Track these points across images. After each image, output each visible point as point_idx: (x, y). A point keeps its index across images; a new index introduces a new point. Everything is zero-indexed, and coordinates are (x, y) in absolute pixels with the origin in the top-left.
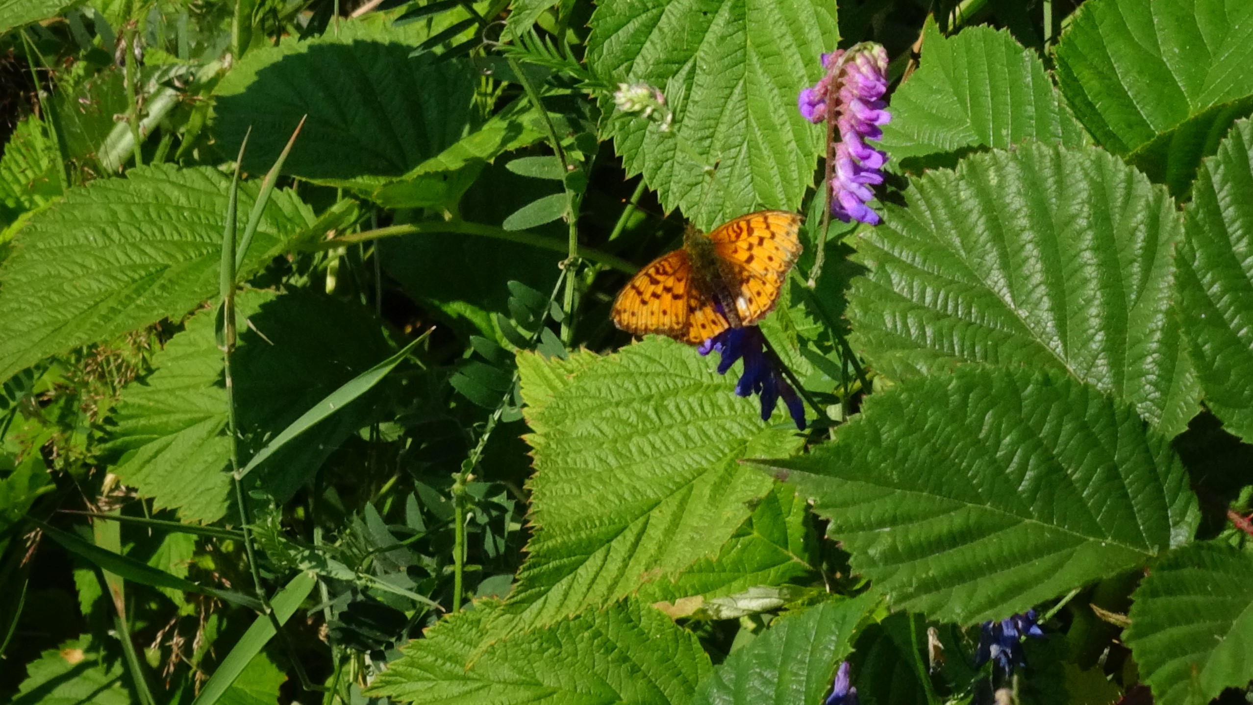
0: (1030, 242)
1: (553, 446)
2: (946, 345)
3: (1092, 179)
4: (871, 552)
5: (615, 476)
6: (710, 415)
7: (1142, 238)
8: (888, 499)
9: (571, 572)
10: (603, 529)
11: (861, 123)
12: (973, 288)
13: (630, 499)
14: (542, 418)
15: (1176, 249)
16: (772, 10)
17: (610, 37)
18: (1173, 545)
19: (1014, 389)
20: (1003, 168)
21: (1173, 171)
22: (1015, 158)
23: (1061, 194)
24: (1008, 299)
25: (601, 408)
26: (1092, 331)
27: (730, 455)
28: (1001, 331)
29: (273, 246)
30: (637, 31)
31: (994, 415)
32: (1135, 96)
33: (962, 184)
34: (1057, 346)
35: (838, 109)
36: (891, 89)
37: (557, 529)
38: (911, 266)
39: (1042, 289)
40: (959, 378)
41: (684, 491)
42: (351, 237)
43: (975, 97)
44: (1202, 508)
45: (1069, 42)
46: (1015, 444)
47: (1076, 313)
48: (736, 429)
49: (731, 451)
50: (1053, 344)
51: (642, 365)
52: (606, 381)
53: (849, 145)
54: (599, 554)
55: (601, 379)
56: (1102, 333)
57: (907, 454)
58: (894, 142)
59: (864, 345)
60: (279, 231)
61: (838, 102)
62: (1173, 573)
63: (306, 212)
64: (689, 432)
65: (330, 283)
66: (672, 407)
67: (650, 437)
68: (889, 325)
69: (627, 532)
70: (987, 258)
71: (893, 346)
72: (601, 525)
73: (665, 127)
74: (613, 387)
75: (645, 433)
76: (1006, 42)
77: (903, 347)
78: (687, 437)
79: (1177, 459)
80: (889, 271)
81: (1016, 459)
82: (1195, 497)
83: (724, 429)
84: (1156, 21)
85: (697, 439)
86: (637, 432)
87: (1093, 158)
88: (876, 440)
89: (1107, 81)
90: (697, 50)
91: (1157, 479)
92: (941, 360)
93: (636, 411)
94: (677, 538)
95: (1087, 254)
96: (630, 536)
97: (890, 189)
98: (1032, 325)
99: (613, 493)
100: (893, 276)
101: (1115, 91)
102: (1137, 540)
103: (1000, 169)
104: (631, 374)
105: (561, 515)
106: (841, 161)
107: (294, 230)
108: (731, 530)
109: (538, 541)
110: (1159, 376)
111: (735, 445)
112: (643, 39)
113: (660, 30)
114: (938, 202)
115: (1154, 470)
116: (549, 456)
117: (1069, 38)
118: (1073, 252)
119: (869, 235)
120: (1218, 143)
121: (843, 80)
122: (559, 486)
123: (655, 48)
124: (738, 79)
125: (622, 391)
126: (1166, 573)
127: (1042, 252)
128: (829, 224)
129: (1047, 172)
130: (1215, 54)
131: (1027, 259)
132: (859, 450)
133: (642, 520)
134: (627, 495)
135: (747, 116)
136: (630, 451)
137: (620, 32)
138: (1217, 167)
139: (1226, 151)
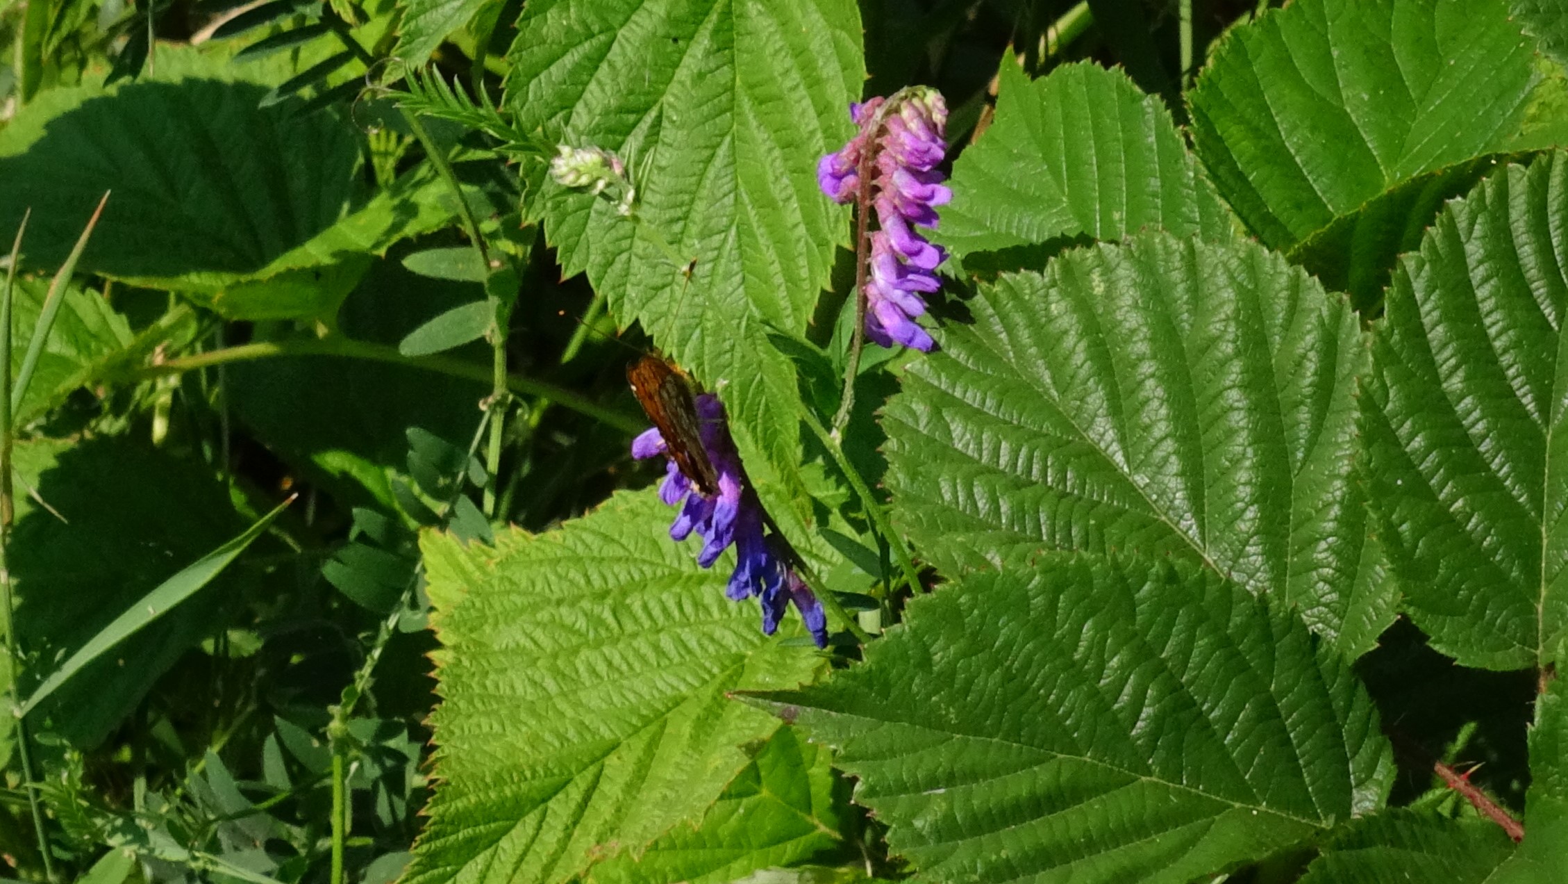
0: (1153, 375)
1: (466, 663)
2: (1029, 525)
3: (1240, 285)
4: (918, 823)
5: (554, 706)
6: (692, 619)
7: (1312, 370)
8: (942, 748)
9: (490, 846)
10: (536, 783)
11: (907, 202)
12: (1069, 442)
13: (575, 741)
14: (453, 624)
15: (1361, 386)
16: (771, 34)
17: (537, 75)
18: (1356, 813)
19: (1124, 586)
20: (1113, 271)
21: (1357, 273)
22: (1130, 255)
23: (1196, 308)
24: (1119, 458)
25: (535, 608)
26: (1240, 505)
27: (721, 677)
28: (1109, 505)
29: (71, 373)
30: (578, 66)
31: (1096, 624)
32: (1306, 164)
33: (1053, 292)
34: (1190, 528)
35: (874, 182)
36: (953, 153)
37: (470, 784)
38: (978, 412)
39: (1169, 445)
40: (1044, 572)
41: (653, 728)
42: (186, 361)
43: (1075, 165)
44: (1396, 761)
45: (1211, 85)
46: (1125, 668)
47: (1216, 480)
48: (729, 639)
49: (723, 671)
50: (1184, 524)
51: (595, 547)
52: (543, 570)
53: (891, 235)
54: (531, 820)
55: (535, 567)
56: (1254, 508)
57: (969, 682)
58: (957, 231)
59: (909, 525)
60: (79, 352)
61: (876, 173)
62: (1354, 853)
63: (119, 325)
64: (662, 644)
65: (159, 428)
66: (637, 607)
67: (606, 650)
68: (948, 496)
69: (570, 788)
70: (1089, 400)
71: (951, 527)
72: (533, 777)
73: (624, 209)
74: (552, 578)
75: (598, 644)
76: (1120, 87)
77: (968, 528)
78: (657, 648)
79: (1362, 691)
80: (948, 419)
81: (1128, 689)
82: (1389, 743)
83: (712, 639)
84: (1335, 53)
85: (673, 653)
86: (587, 642)
87: (1242, 255)
88: (925, 662)
89: (1264, 142)
90: (663, 93)
91: (1332, 718)
92: (1021, 547)
93: (586, 615)
94: (643, 796)
95: (1234, 394)
96: (575, 793)
97: (950, 297)
98: (1154, 497)
99: (551, 731)
100: (952, 427)
101: (1277, 156)
102: (1303, 805)
103: (1108, 270)
104: (580, 560)
105: (474, 763)
106: (880, 258)
107: (100, 352)
108: (721, 786)
109: (443, 800)
110: (1336, 570)
111: (727, 662)
112: (585, 78)
113: (611, 65)
114: (1019, 319)
115: (1328, 706)
116: (460, 676)
117: (1209, 79)
118: (1211, 392)
119: (918, 366)
120: (1421, 233)
121: (883, 141)
122: (474, 720)
123: (603, 90)
124: (723, 136)
125: (565, 585)
126: (1344, 854)
127: (1168, 390)
128: (861, 349)
129: (1176, 276)
130: (1420, 102)
131: (1147, 401)
132: (901, 677)
133: (592, 769)
134: (571, 734)
135: (736, 187)
136: (577, 672)
137: (553, 68)
138: (1420, 267)
139: (1433, 247)
